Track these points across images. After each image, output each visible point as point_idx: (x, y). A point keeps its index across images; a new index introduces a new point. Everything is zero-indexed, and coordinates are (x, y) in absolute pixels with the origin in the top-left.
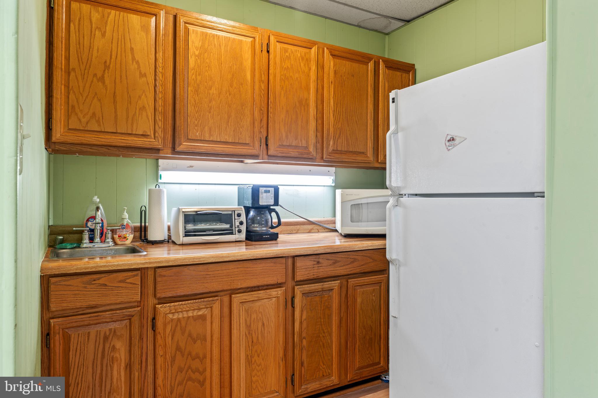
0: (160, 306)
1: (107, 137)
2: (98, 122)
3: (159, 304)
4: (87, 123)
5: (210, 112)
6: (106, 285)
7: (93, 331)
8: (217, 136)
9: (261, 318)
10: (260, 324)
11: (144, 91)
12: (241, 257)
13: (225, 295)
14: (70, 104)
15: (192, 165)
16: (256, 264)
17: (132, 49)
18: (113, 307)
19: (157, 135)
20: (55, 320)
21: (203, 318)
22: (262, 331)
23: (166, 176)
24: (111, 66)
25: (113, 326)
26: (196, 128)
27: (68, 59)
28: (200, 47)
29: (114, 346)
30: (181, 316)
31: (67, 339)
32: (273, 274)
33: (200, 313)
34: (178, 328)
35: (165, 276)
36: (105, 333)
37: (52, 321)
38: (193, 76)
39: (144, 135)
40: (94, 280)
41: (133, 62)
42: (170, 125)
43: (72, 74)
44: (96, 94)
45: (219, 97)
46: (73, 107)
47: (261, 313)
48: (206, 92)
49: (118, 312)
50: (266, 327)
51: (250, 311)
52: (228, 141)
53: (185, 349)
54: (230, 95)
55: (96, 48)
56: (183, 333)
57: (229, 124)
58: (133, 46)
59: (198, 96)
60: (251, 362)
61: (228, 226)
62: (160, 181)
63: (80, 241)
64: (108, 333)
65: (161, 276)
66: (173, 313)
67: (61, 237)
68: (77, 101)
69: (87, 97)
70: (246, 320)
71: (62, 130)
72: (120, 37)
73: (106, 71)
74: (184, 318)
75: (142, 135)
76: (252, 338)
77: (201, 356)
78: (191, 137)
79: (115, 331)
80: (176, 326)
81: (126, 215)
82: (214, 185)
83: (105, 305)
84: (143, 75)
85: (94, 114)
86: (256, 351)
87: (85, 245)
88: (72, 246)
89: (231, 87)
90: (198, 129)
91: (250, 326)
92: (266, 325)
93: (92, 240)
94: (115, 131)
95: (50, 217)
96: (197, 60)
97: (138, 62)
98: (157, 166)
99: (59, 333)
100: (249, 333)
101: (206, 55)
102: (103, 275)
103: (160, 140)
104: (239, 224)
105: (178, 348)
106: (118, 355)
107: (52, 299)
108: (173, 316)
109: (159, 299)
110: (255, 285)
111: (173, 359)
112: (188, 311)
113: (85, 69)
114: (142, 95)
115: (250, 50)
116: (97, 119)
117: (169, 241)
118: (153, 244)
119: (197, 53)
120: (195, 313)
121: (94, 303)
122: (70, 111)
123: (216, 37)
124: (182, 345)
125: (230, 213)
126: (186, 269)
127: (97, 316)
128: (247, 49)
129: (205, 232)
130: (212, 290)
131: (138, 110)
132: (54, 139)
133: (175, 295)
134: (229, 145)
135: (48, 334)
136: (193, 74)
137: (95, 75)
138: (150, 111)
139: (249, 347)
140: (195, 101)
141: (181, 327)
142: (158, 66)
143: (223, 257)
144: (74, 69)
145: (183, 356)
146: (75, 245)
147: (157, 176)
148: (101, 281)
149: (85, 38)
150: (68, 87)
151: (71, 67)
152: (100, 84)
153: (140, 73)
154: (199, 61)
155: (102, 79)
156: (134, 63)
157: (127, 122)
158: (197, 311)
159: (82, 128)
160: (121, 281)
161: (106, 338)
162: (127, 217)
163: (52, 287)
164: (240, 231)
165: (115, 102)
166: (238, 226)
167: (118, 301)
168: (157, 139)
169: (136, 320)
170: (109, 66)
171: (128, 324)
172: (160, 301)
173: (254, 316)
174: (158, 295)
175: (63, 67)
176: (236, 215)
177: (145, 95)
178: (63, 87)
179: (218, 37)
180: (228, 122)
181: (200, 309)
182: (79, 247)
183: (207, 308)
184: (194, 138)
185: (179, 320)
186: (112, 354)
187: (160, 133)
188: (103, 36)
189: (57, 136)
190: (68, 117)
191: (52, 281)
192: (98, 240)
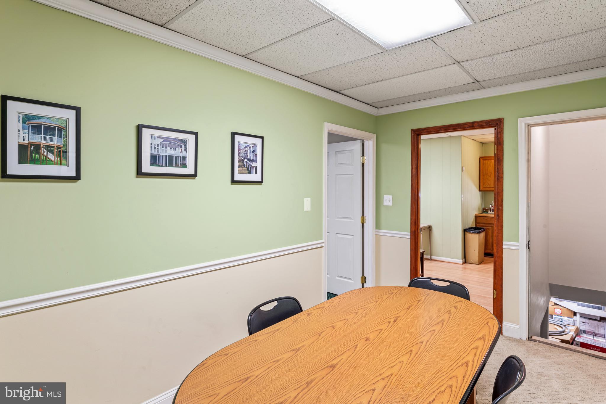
1: (491, 189)
4: (487, 186)
14: (484, 182)
20: (477, 224)
40: (484, 218)
43: (484, 176)
63: (488, 212)
67: (484, 209)
69: (487, 180)
85: (489, 184)
88: (486, 212)
93: (490, 211)
95: (483, 206)
102: (486, 217)
107: (477, 220)
121: (484, 222)
151: (484, 174)
178: (482, 179)
188: (490, 166)
189: (481, 189)
190: (483, 185)
191: (477, 217)
192: (492, 211)
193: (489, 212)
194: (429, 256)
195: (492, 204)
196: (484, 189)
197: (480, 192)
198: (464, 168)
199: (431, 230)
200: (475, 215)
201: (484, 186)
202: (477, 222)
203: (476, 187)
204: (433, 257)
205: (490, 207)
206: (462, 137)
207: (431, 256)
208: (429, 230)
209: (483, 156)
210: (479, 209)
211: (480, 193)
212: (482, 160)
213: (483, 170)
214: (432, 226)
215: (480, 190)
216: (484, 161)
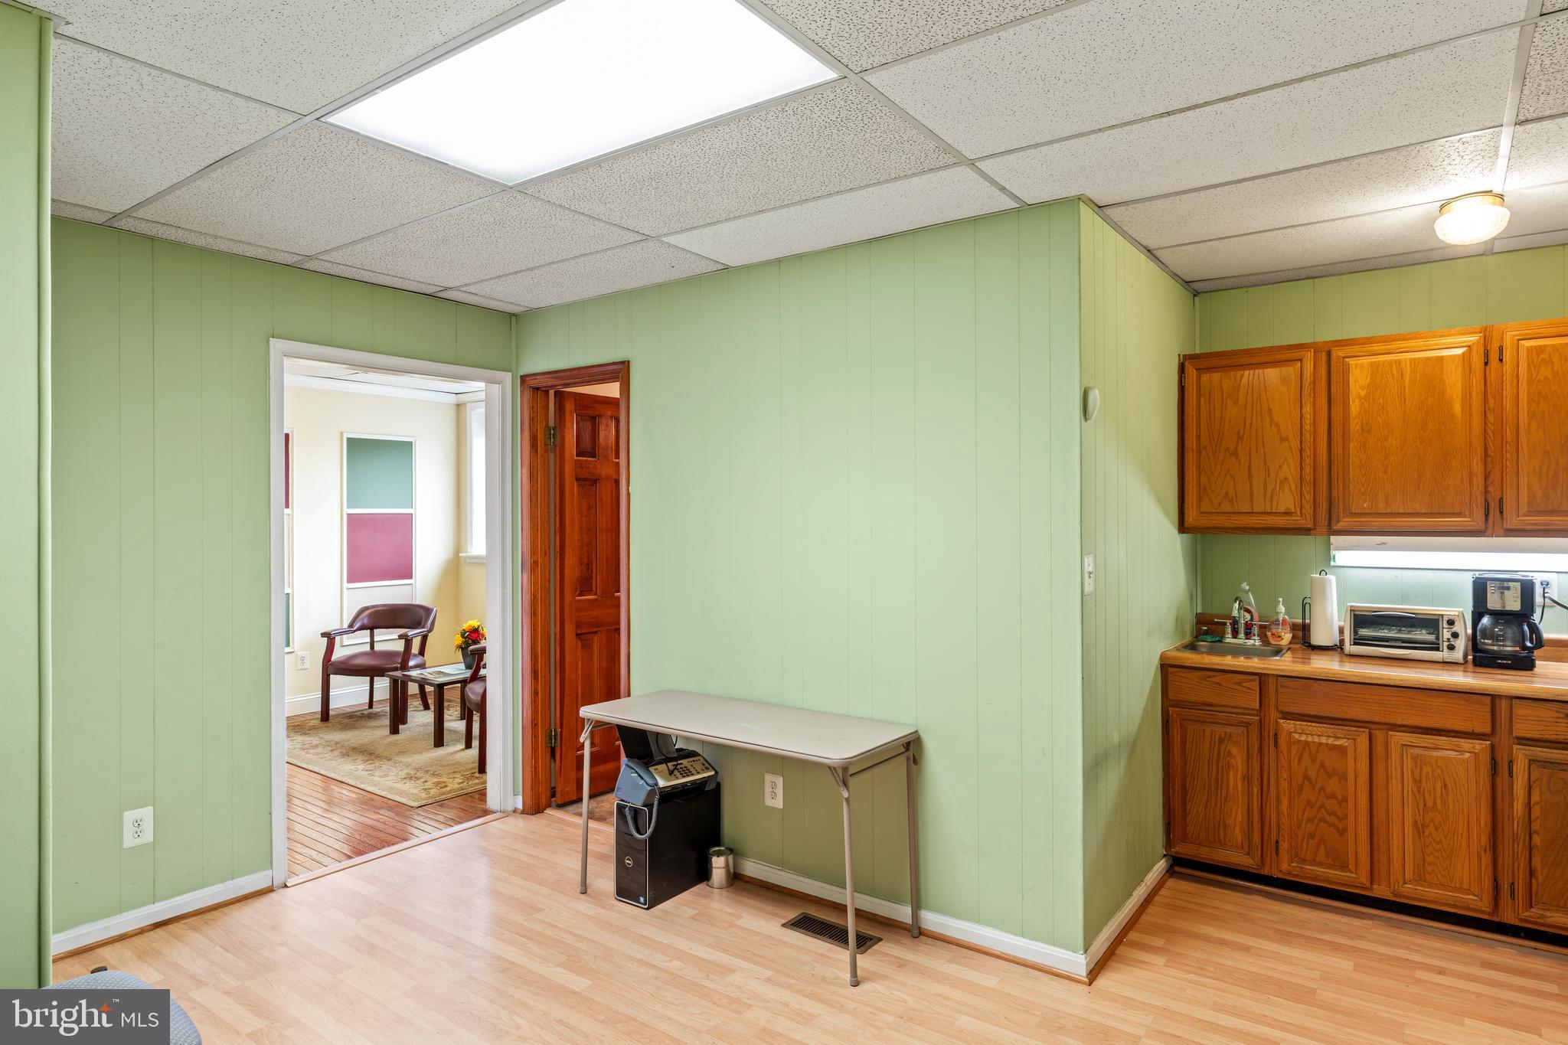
0: (1282, 721)
1: (1241, 518)
2: (1231, 501)
3: (1283, 718)
4: (1219, 505)
5: (1385, 473)
6: (1220, 685)
7: (1208, 729)
8: (1398, 506)
9: (1441, 774)
10: (1439, 785)
11: (1286, 459)
12: (1401, 683)
13: (1379, 729)
14: (1202, 485)
15: (1385, 541)
16: (1430, 696)
17: (1270, 411)
18: (1229, 710)
19: (1304, 511)
20: (1173, 709)
21: (1342, 750)
22: (1442, 795)
23: (1342, 557)
24: (1245, 436)
25: (1229, 729)
26: (1364, 497)
27: (1199, 437)
28: (1368, 385)
29: (1229, 751)
30: (1310, 739)
31: (1184, 731)
32: (1463, 717)
33: (1338, 743)
34: (1306, 753)
35: (1288, 687)
36: (1220, 735)
37: (1170, 709)
38: (1357, 427)
39: (1287, 513)
40: (1209, 677)
41: (1271, 426)
42: (1325, 496)
43: (1203, 453)
44: (1228, 470)
45: (1402, 449)
46: (1205, 488)
47: (1441, 768)
48: (1379, 444)
49: (1233, 715)
50: (1451, 792)
51: (1419, 761)
52: (1418, 511)
53: (1316, 782)
54: (1421, 443)
55: (1227, 419)
56: (1313, 761)
57: (1421, 486)
58: (1271, 407)
59: (1365, 452)
60: (1423, 833)
61: (1432, 638)
62: (1332, 563)
63: (1222, 635)
64: (1223, 736)
65: (1283, 686)
66: (1299, 733)
67: (1205, 628)
68: (1209, 481)
69: (1219, 475)
70: (1413, 772)
71: (1194, 515)
72: (1255, 400)
73: (1240, 444)
74: (1314, 742)
75: (1284, 513)
76: (1424, 799)
77: (1339, 796)
78: (1355, 509)
79: (1230, 735)
80: (1304, 749)
81: (1282, 609)
82: (1431, 571)
83: (1220, 706)
84: (1284, 439)
85: (1227, 493)
86: (1432, 820)
87: (1227, 640)
88: (1213, 640)
89: (1424, 431)
90: (1366, 498)
91: (1420, 781)
92: (1450, 789)
93: (1235, 634)
94: (1251, 511)
95: (1198, 603)
96: (1363, 403)
97: (1277, 425)
98: (1329, 544)
99: (1176, 722)
100: (1419, 791)
101: (1378, 393)
102: (1217, 674)
103: (1308, 518)
104: (1450, 637)
105: (1306, 777)
106: (1234, 762)
107: (1170, 688)
108: (1300, 736)
109: (1282, 712)
110: (1429, 726)
111: (1301, 789)
112: (1320, 736)
113: (1217, 445)
114: (1283, 464)
115: (1460, 368)
116: (1230, 498)
117: (1337, 648)
118: (1313, 650)
119: (1363, 393)
120: (1330, 741)
121: (1208, 700)
122: (1202, 492)
123: (1394, 365)
124: (1312, 775)
125: (1437, 617)
126: (1316, 684)
127: (1212, 715)
128: (1454, 367)
129: (1388, 641)
130: (1355, 718)
131: (1278, 483)
132: (1186, 524)
133: (1301, 712)
134: (1422, 517)
135: (1168, 721)
136: (1357, 424)
137: (1228, 449)
138: (1293, 483)
139: (1419, 811)
140: (1361, 461)
141: (1310, 753)
142: (1304, 424)
143: (1371, 678)
144: (1205, 448)
145: (1313, 788)
146: (1217, 639)
147: (1328, 558)
148: (1216, 680)
149: (1216, 410)
150: (1200, 467)
151: (1202, 446)
152: (1233, 458)
153: (1281, 437)
154: (1366, 405)
155: (1235, 453)
156: (1273, 427)
157: (1265, 499)
158: (1332, 739)
159: (1214, 511)
160: (1237, 684)
161: (1221, 741)
162: (1284, 611)
163: (1170, 677)
164: (1451, 648)
165: (1250, 477)
166: (1448, 640)
167: (1234, 704)
168: (1304, 517)
169: (1254, 729)
170: (1243, 436)
171: (1245, 732)
172: (1284, 716)
173: (1427, 770)
174: (1280, 708)
175: (1195, 447)
176: (1445, 622)
177: (1288, 463)
178: (1194, 468)
179: (1398, 363)
180: (1419, 483)
181: (1338, 738)
182: (1220, 641)
183: (1348, 739)
184: (1360, 511)
185: (1307, 743)
186: (1228, 759)
187: (1309, 510)
188: (1236, 402)
189: (1189, 520)
190: (1200, 499)
191: (1171, 670)
192: (1242, 635)
193: (1229, 639)
194: (908, 910)
195: (1241, 595)
196: (1204, 522)
197: (1185, 535)
198: (1095, 397)
199: (915, 762)
200: (1163, 657)
201: (1206, 506)
202: (1171, 696)
203: (1166, 511)
204: (931, 920)
205: (1235, 613)
206: (1086, 212)
207: (917, 906)
208: (908, 759)
209: (1198, 351)
210: (1179, 621)
211: (1181, 541)
212: (1191, 372)
213: (1199, 427)
214: (921, 733)
215: (1182, 528)
216: (1205, 378)
